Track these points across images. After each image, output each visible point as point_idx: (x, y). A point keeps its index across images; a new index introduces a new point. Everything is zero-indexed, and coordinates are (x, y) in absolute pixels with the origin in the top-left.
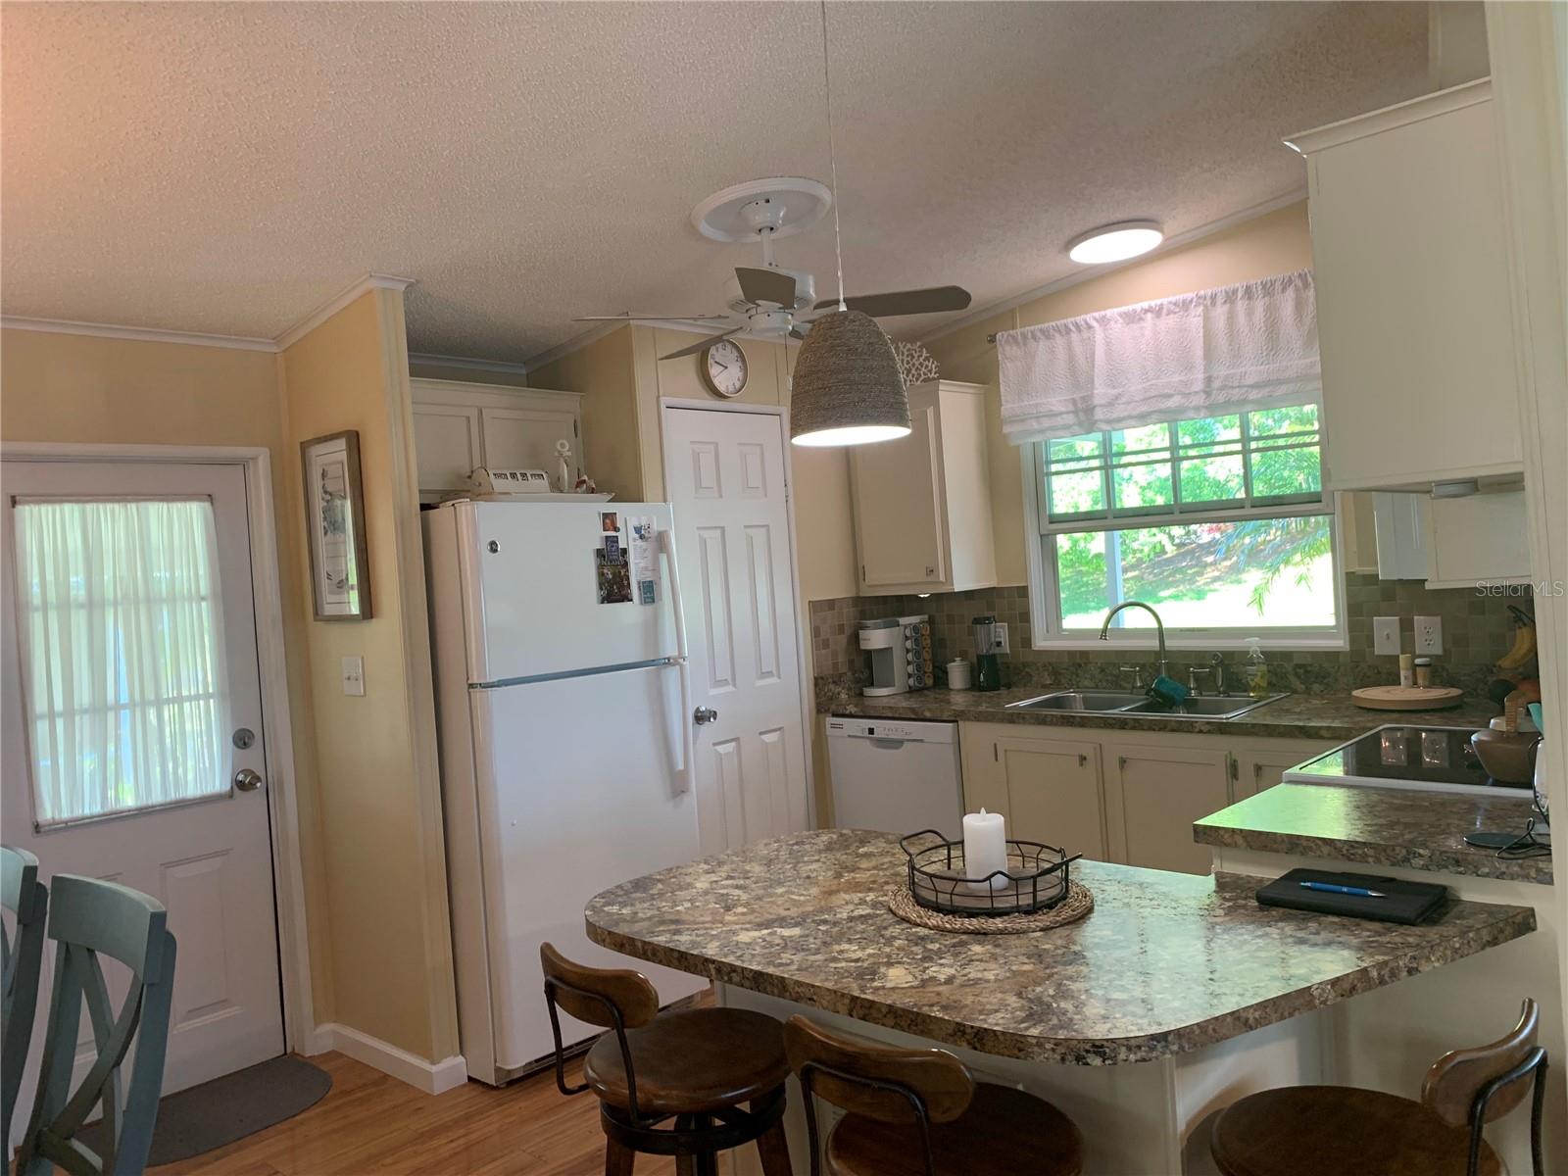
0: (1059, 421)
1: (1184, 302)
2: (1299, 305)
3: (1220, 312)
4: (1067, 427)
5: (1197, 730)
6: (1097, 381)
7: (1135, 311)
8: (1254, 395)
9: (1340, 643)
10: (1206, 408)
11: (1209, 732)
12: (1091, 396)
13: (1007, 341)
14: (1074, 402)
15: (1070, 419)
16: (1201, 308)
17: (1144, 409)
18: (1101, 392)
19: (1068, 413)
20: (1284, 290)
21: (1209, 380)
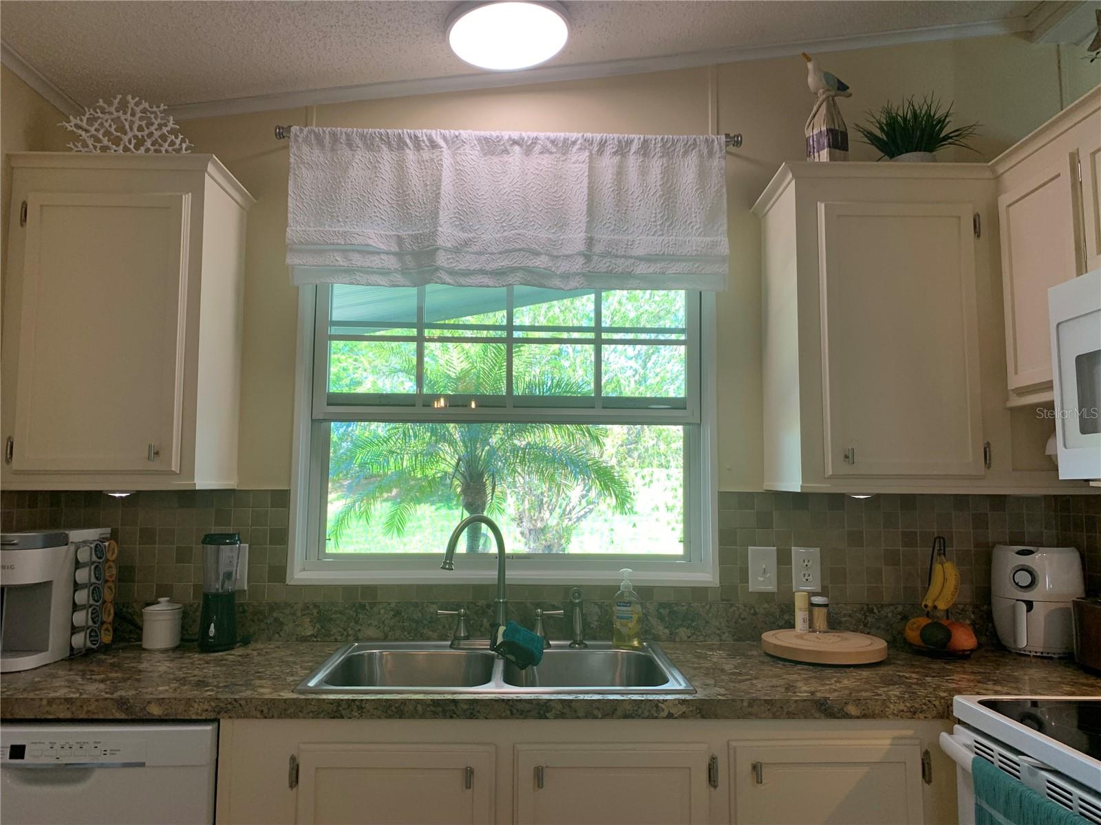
0: (375, 262)
1: (565, 140)
2: (703, 175)
3: (608, 163)
4: (385, 272)
5: (665, 714)
6: (444, 217)
7: (499, 139)
8: (641, 269)
9: (707, 575)
10: (584, 275)
11: (683, 716)
12: (434, 234)
13: (306, 140)
14: (400, 240)
15: (391, 262)
16: (587, 153)
17: (504, 263)
18: (447, 233)
19: (387, 253)
20: (686, 153)
21: (590, 242)
